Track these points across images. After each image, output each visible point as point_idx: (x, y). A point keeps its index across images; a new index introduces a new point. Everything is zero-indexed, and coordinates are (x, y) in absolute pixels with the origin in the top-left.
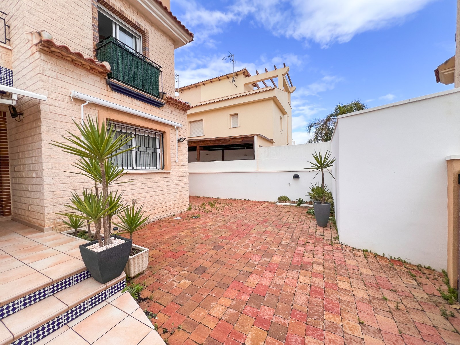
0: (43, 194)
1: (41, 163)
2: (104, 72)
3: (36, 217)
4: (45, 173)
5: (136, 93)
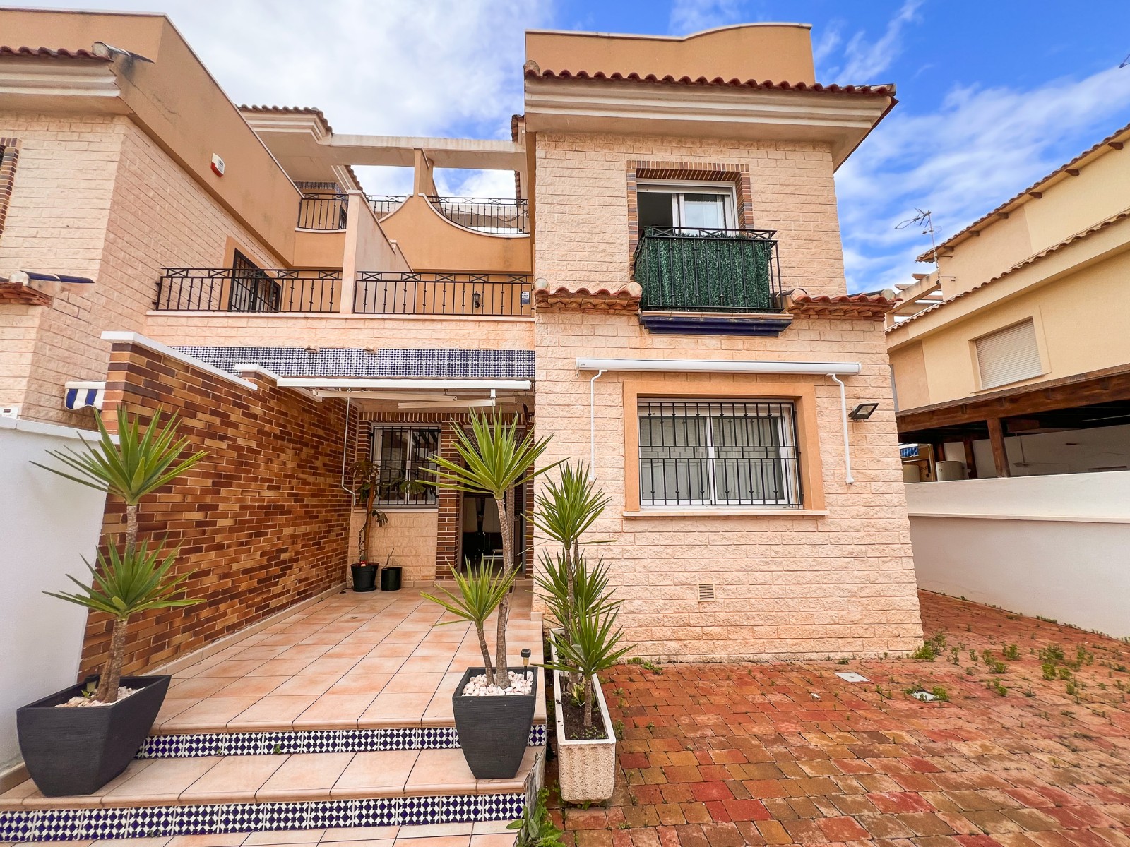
2: (631, 302)
5: (702, 320)
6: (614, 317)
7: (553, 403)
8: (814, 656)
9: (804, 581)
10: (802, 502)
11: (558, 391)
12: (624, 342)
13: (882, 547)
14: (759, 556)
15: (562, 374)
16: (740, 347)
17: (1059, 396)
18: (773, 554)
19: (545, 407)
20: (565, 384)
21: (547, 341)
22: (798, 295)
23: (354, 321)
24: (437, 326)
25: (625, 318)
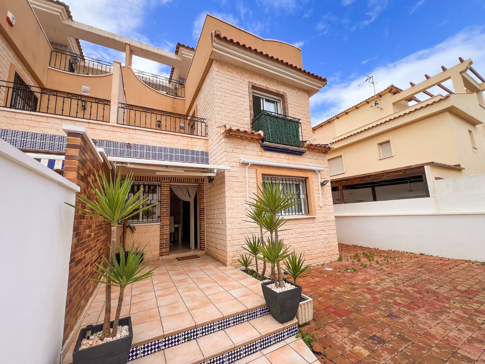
0: (226, 237)
1: (225, 213)
2: (260, 138)
3: (222, 254)
4: (227, 221)
5: (282, 148)
6: (252, 143)
7: (232, 176)
8: (314, 265)
9: (311, 240)
10: (309, 213)
11: (233, 171)
12: (255, 153)
13: (329, 227)
14: (299, 232)
15: (235, 164)
16: (291, 159)
17: (358, 180)
18: (303, 231)
19: (229, 177)
20: (236, 168)
21: (228, 150)
22: (308, 143)
25: (256, 144)
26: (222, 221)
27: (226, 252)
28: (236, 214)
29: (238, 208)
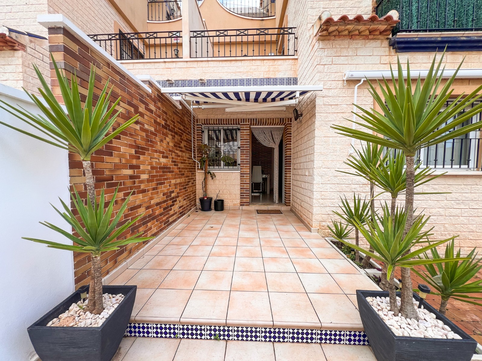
0: (313, 193)
1: (313, 161)
2: (389, 27)
3: (306, 215)
4: (316, 172)
6: (372, 41)
7: (328, 104)
11: (331, 95)
12: (376, 60)
14: (454, 199)
15: (334, 84)
19: (323, 106)
20: (335, 90)
21: (325, 61)
23: (191, 63)
24: (239, 63)
25: (379, 42)
26: (309, 172)
27: (312, 214)
28: (330, 162)
29: (335, 154)
